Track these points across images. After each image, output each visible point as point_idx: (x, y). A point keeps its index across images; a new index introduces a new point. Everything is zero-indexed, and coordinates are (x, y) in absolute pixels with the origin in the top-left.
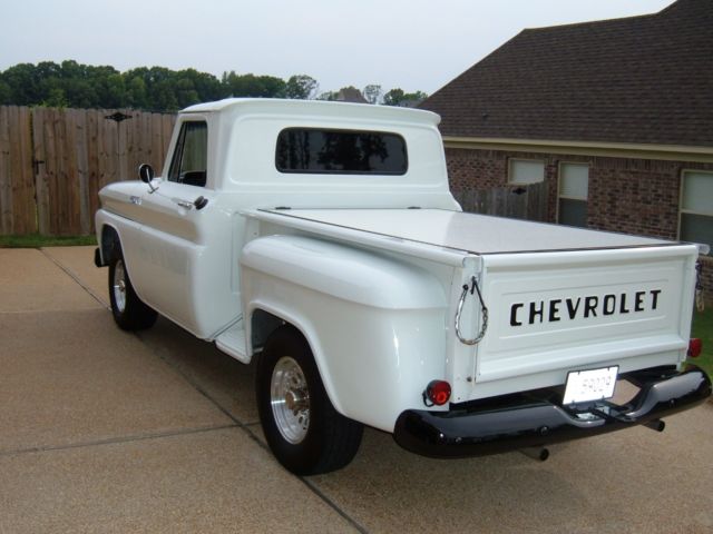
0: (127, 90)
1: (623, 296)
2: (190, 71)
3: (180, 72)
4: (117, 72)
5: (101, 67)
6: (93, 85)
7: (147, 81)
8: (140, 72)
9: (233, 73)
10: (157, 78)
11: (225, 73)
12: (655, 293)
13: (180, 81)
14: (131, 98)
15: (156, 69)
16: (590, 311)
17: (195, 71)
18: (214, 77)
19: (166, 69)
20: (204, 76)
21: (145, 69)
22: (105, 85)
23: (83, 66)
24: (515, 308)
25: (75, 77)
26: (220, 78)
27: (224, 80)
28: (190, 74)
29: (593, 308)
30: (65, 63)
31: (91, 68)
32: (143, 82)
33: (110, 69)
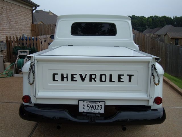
0: (148, 22)
1: (111, 76)
2: (164, 16)
3: (162, 17)
4: (145, 18)
5: (141, 17)
6: (139, 21)
7: (153, 19)
8: (151, 17)
9: (176, 17)
10: (155, 19)
11: (174, 17)
12: (130, 76)
13: (162, 19)
14: (149, 24)
15: (155, 16)
16: (93, 80)
17: (165, 16)
18: (171, 18)
19: (158, 16)
20: (168, 18)
21: (152, 16)
22: (142, 21)
23: (137, 16)
24: (54, 75)
25: (135, 19)
26: (172, 18)
27: (174, 19)
28: (164, 17)
29: (94, 79)
30: (132, 16)
31: (139, 17)
32: (152, 20)
33: (143, 17)
